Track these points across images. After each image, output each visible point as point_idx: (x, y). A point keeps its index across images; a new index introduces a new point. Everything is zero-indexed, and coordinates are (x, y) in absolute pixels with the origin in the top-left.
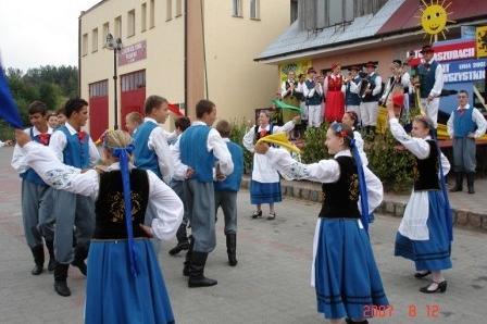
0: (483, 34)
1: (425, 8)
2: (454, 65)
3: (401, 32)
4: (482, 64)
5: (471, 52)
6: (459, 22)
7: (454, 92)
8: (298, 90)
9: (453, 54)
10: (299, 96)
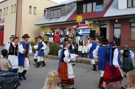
0: (90, 23)
1: (77, 16)
2: (83, 29)
3: (72, 21)
4: (89, 30)
5: (87, 27)
6: (85, 20)
7: (83, 36)
8: (47, 34)
9: (83, 27)
10: (48, 35)
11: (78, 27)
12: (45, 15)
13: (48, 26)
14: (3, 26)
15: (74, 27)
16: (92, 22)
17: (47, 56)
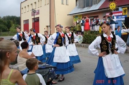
0: (124, 10)
1: (110, 3)
2: (117, 17)
3: (104, 9)
4: (124, 17)
5: (121, 14)
6: (119, 6)
7: (117, 23)
9: (117, 14)
11: (112, 14)
12: (77, 5)
13: (80, 16)
14: (39, 17)
15: (108, 14)
16: (127, 8)
17: (81, 45)
